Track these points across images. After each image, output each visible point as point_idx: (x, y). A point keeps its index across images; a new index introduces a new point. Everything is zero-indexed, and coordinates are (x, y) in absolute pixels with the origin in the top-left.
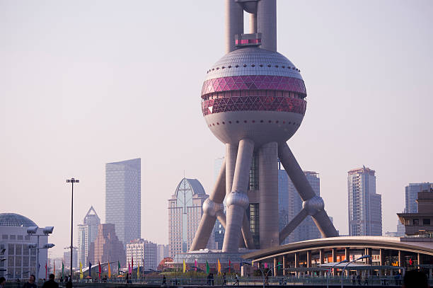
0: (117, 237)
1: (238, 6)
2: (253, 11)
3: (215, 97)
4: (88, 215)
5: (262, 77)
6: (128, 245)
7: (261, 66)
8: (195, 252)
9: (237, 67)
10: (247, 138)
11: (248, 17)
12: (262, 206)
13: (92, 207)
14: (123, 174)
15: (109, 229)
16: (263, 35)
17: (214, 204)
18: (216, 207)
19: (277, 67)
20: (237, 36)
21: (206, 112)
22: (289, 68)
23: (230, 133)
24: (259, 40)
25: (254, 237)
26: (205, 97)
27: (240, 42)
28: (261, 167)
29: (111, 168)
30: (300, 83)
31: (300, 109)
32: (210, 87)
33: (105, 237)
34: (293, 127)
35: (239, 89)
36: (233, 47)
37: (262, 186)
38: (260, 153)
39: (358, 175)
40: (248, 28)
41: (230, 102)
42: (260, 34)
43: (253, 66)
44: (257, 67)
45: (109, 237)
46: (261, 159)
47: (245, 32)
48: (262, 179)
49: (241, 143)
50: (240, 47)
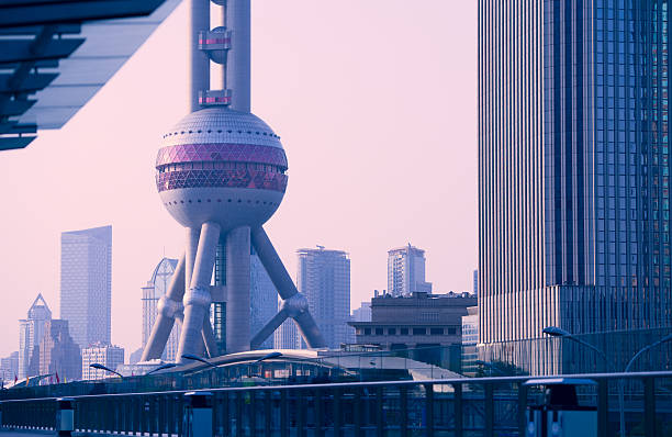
0: (71, 339)
1: (203, 55)
2: (222, 60)
3: (172, 170)
4: (34, 307)
5: (231, 145)
6: (84, 350)
7: (230, 132)
8: (147, 363)
9: (199, 132)
10: (211, 221)
11: (216, 69)
12: (229, 307)
13: (40, 295)
14: (86, 249)
15: (59, 328)
16: (233, 93)
17: (171, 302)
18: (174, 306)
19: (249, 132)
20: (201, 93)
21: (161, 188)
22: (265, 134)
23: (191, 215)
24: (229, 98)
25: (218, 344)
26: (161, 168)
27: (204, 100)
28: (229, 257)
29: (68, 239)
30: (280, 153)
31: (279, 186)
32: (166, 156)
33: (54, 337)
34: (269, 208)
35: (200, 160)
36: (196, 107)
37: (229, 280)
38: (228, 240)
39: (400, 256)
40: (216, 83)
41: (191, 175)
42: (230, 91)
43: (220, 132)
44: (225, 133)
45: (59, 338)
46: (229, 248)
47: (212, 89)
48: (229, 272)
49: (204, 227)
50: (205, 106)
